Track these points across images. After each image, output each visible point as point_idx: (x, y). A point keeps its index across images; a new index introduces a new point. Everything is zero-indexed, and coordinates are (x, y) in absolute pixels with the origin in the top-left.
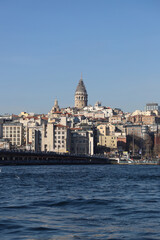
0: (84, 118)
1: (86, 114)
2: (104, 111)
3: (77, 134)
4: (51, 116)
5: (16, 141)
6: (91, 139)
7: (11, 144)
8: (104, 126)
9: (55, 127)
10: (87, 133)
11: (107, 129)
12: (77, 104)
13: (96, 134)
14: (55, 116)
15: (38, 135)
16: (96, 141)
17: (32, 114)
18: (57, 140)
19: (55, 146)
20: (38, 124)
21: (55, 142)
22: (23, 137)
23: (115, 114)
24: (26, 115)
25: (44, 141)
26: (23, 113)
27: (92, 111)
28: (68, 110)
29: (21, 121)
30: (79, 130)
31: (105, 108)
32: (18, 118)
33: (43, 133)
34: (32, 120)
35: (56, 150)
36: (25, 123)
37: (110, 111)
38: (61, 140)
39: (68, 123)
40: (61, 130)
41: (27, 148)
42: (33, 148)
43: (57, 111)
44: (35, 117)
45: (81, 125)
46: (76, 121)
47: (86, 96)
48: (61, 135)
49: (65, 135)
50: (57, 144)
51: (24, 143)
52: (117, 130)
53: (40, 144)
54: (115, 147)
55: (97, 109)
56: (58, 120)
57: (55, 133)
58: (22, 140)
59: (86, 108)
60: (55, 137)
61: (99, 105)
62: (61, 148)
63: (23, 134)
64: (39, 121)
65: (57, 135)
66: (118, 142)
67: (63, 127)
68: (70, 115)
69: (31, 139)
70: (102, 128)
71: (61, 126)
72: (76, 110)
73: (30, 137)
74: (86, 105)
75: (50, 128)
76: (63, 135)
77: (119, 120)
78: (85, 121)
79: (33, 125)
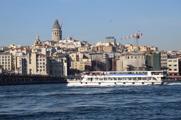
0: (59, 48)
1: (61, 46)
2: (75, 43)
3: (54, 60)
4: (34, 48)
5: (7, 67)
6: (65, 64)
7: (3, 70)
8: (75, 55)
9: (37, 56)
10: (62, 60)
11: (77, 56)
12: (54, 38)
13: (69, 61)
14: (37, 47)
15: (24, 62)
16: (69, 66)
17: (19, 46)
18: (39, 65)
19: (37, 70)
20: (24, 54)
21: (37, 67)
22: (12, 64)
23: (82, 45)
24: (15, 47)
25: (29, 67)
26: (12, 46)
27: (66, 43)
28: (47, 43)
29: (11, 52)
30: (56, 58)
31: (75, 41)
32: (8, 49)
33: (28, 60)
34: (20, 50)
35: (39, 73)
36: (14, 53)
37: (79, 43)
38: (42, 65)
39: (47, 52)
40: (42, 58)
41: (16, 72)
42: (21, 72)
43: (39, 43)
44: (22, 49)
45: (57, 54)
46: (54, 51)
47: (61, 32)
48: (42, 62)
49: (45, 62)
50: (39, 69)
51: (13, 69)
52: (84, 57)
53: (26, 69)
54: (84, 69)
55: (69, 41)
56: (40, 50)
57: (37, 60)
58: (12, 66)
59: (60, 41)
60: (37, 63)
61: (71, 39)
62: (42, 71)
63: (12, 61)
64: (25, 52)
65: (39, 62)
66: (86, 66)
67: (43, 55)
68: (49, 47)
69: (19, 65)
70: (73, 56)
71: (41, 55)
72: (53, 43)
73: (18, 63)
74: (61, 39)
75: (34, 56)
76: (43, 61)
77: (86, 50)
78: (60, 51)
79: (20, 54)
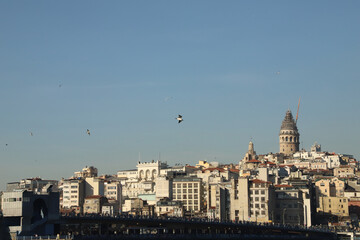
0: (294, 169)
1: (297, 164)
2: (327, 159)
3: (284, 193)
4: (244, 167)
5: (193, 205)
6: (307, 203)
7: (184, 210)
8: (327, 183)
9: (250, 184)
10: (301, 193)
11: (332, 186)
12: (284, 148)
13: (314, 195)
14: (250, 166)
15: (224, 196)
16: (314, 205)
17: (215, 164)
18: (254, 203)
19: (251, 213)
20: (224, 180)
21: (250, 206)
22: (202, 199)
23: (343, 163)
24: (207, 166)
25: (234, 205)
26: (201, 163)
27: (307, 159)
28: (270, 158)
29: (200, 175)
30: (288, 188)
31: (327, 154)
32: (194, 170)
33: (232, 192)
34: (216, 173)
35: (253, 219)
36: (205, 177)
37: (335, 159)
38: (260, 203)
39: (270, 177)
40: (260, 188)
41: (209, 215)
42: (218, 216)
43: (254, 159)
44: (220, 169)
45: (290, 180)
46: (283, 174)
47: (297, 136)
48: (260, 196)
49: (266, 196)
50: (254, 209)
51: (204, 208)
52: (348, 188)
53: (228, 209)
54: (346, 214)
55: (315, 155)
56: (255, 173)
57: (250, 193)
58: (202, 204)
59: (296, 155)
60: (250, 199)
61: (318, 150)
62: (260, 216)
63: (202, 193)
64: (226, 175)
65: (253, 196)
66: (351, 208)
67: (262, 183)
68: (272, 165)
69: (215, 202)
70: (323, 186)
71: (258, 182)
72: (282, 157)
73: (213, 198)
74: (297, 150)
75: (243, 184)
76: (262, 195)
77: (351, 173)
78: (296, 175)
79: (217, 180)
